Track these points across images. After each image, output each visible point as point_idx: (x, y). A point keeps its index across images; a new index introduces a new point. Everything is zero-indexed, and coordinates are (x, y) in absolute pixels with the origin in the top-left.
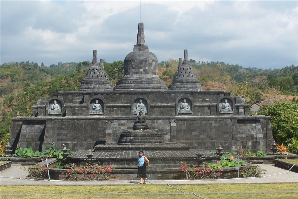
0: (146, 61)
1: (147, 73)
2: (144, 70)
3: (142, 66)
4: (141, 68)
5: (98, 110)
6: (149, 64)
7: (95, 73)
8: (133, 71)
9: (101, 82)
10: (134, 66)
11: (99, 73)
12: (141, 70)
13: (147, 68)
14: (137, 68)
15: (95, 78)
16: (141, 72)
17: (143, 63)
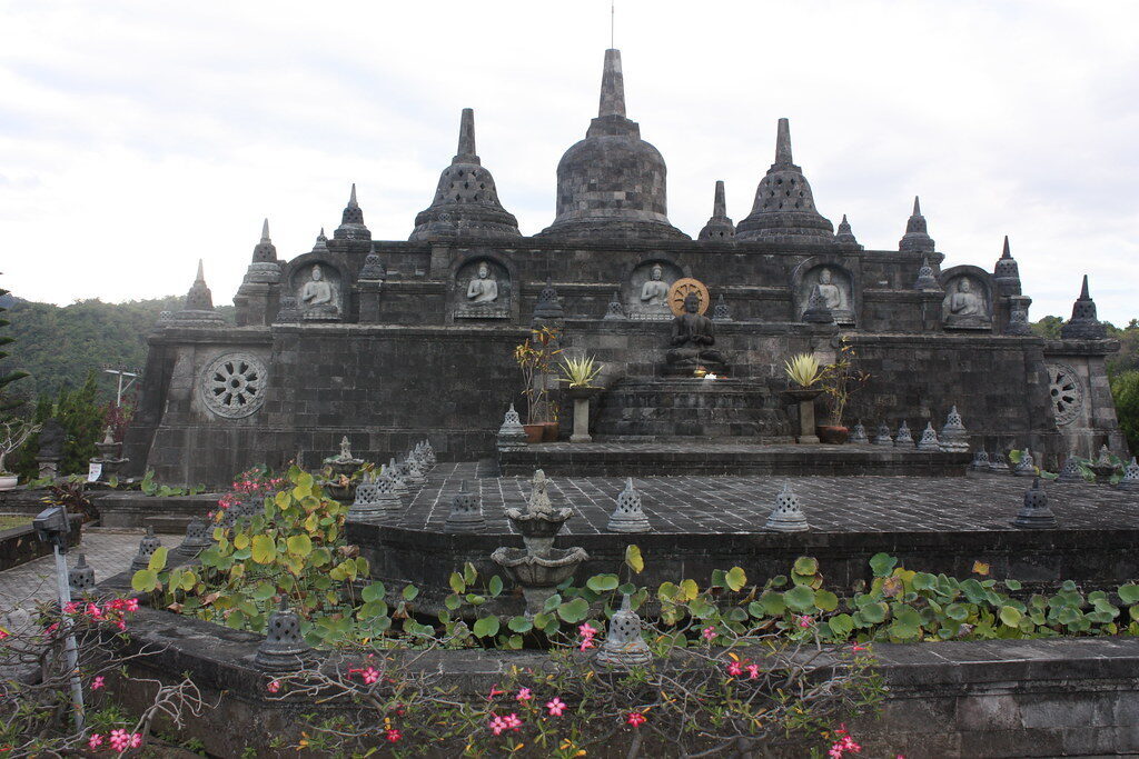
0: (634, 165)
1: (639, 206)
2: (628, 196)
3: (621, 179)
4: (618, 188)
5: (487, 304)
6: (643, 176)
7: (467, 186)
8: (592, 198)
9: (489, 218)
10: (593, 181)
11: (482, 186)
12: (619, 195)
13: (638, 189)
14: (605, 187)
15: (469, 201)
16: (619, 202)
17: (625, 171)
